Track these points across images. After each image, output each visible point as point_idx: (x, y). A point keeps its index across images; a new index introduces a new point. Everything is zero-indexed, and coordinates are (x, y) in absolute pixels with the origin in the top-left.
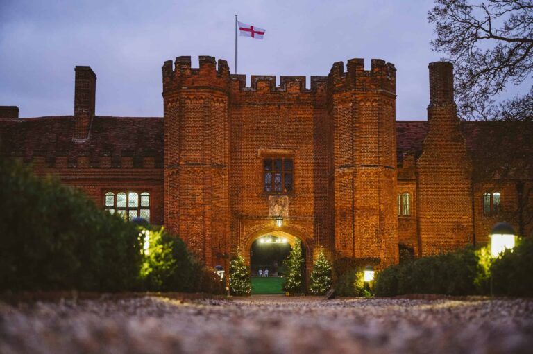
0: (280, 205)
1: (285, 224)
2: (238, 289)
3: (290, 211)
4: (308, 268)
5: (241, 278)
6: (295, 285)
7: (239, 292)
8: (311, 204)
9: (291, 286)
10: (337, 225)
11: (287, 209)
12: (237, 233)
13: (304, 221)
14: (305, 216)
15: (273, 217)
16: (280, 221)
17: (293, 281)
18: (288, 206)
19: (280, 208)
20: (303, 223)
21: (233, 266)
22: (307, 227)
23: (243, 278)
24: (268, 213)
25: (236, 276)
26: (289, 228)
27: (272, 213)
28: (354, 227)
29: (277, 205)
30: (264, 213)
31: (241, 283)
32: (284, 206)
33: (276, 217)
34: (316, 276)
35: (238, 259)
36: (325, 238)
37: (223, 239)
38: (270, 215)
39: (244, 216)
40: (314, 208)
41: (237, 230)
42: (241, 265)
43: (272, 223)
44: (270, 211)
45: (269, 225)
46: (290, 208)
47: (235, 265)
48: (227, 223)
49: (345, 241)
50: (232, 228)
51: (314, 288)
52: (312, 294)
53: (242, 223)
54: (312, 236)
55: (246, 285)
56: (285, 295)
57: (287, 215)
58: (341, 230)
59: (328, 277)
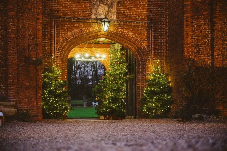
0: (106, 4)
1: (112, 29)
2: (53, 110)
3: (118, 13)
4: (139, 84)
5: (56, 96)
6: (112, 107)
7: (54, 113)
8: (144, 5)
9: (107, 109)
10: (187, 25)
11: (114, 10)
12: (51, 40)
13: (135, 26)
14: (136, 20)
15: (97, 19)
16: (107, 24)
17: (109, 103)
18: (115, 6)
19: (106, 9)
20: (134, 28)
21: (46, 80)
22: (139, 34)
23: (59, 96)
24: (90, 15)
25: (50, 92)
26: (117, 34)
27: (95, 15)
28: (213, 26)
29: (102, 5)
30: (85, 14)
31: (57, 102)
32: (111, 6)
33: (101, 19)
34: (152, 93)
35: (52, 71)
36: (160, 48)
37: (33, 39)
38: (93, 17)
39: (60, 17)
40: (148, 9)
41: (51, 35)
42: (56, 79)
43: (96, 27)
44: (94, 12)
45: (91, 29)
46: (118, 9)
47: (49, 79)
48: (40, 17)
49: (198, 46)
50: (44, 32)
51: (150, 109)
52: (146, 116)
53: (57, 27)
54: (145, 44)
55: (63, 105)
56: (99, 118)
57: (115, 17)
58: (193, 31)
59: (168, 96)
